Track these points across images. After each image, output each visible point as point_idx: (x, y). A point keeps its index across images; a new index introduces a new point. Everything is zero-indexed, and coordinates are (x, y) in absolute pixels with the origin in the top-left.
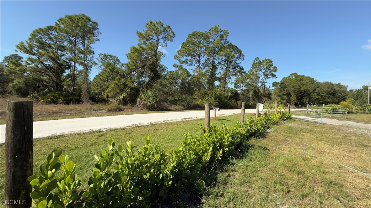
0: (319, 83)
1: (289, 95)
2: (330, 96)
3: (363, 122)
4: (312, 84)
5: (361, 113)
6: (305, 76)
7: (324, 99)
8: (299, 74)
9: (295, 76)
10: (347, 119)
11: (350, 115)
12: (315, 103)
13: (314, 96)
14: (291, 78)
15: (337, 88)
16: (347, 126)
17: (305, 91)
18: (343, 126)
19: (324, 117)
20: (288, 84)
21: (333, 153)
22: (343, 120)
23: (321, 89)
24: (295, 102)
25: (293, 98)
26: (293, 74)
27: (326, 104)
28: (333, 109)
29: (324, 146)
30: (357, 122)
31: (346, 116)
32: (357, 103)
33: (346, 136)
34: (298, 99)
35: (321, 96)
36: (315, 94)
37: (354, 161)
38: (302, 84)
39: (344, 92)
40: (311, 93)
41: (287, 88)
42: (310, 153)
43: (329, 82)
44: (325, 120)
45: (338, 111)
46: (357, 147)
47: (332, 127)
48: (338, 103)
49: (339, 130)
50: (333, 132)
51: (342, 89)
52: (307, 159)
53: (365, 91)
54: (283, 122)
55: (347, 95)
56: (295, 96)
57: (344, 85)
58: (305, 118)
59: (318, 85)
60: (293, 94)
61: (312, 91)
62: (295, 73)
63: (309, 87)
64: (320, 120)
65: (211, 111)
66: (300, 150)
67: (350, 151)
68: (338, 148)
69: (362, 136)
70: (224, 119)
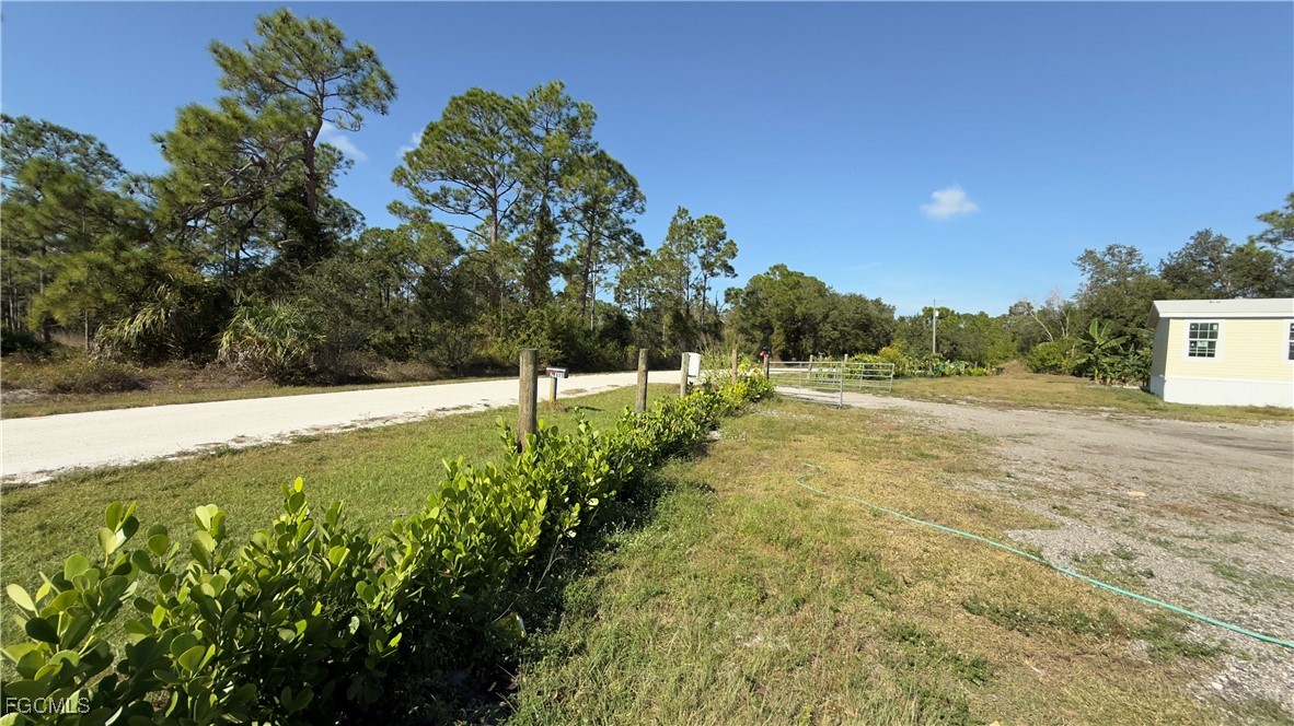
0: (836, 295)
1: (767, 328)
2: (860, 333)
3: (924, 398)
4: (820, 300)
5: (920, 375)
6: (806, 275)
7: (847, 340)
8: (790, 269)
9: (782, 274)
10: (894, 393)
11: (898, 381)
12: (829, 352)
13: (826, 331)
14: (771, 279)
15: (875, 313)
16: (893, 411)
17: (805, 319)
18: (885, 411)
19: (848, 389)
20: (765, 295)
21: (862, 481)
22: (885, 395)
23: (841, 313)
24: (782, 347)
25: (778, 339)
26: (776, 267)
27: (850, 356)
28: (866, 367)
29: (844, 465)
30: (913, 399)
31: (890, 384)
32: (912, 350)
33: (891, 436)
34: (788, 340)
35: (841, 331)
36: (828, 326)
37: (902, 496)
38: (798, 299)
39: (889, 321)
40: (818, 324)
41: (763, 307)
42: (815, 487)
43: (858, 294)
44: (851, 398)
45: (875, 373)
46: (910, 459)
47: (863, 415)
48: (875, 352)
49: (877, 421)
50: (863, 428)
51: (885, 315)
52: (807, 504)
53: (927, 322)
54: (752, 406)
55: (894, 331)
56: (782, 330)
57: (888, 304)
58: (805, 392)
59: (835, 302)
60: (776, 324)
61: (820, 317)
62: (782, 266)
63: (813, 305)
64: (836, 398)
65: (541, 380)
66: (792, 482)
67: (897, 474)
68: (873, 466)
69: (921, 432)
70: (586, 407)
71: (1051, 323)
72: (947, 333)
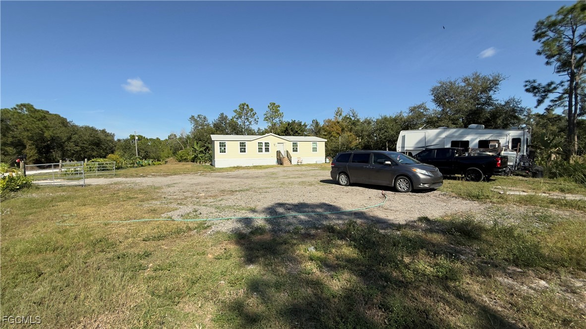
0: (76, 126)
1: (19, 145)
2: (94, 147)
3: (132, 176)
4: (64, 128)
5: (131, 167)
6: (50, 112)
7: (87, 151)
9: (28, 110)
10: (116, 176)
11: (118, 170)
12: (74, 159)
13: (70, 146)
14: (20, 113)
15: (102, 137)
16: (116, 184)
17: (53, 139)
18: (112, 184)
19: (90, 177)
20: (14, 123)
21: (99, 214)
22: (111, 177)
23: (80, 136)
24: (35, 158)
25: (30, 151)
26: (24, 105)
27: (89, 160)
28: (99, 164)
29: (88, 210)
30: (127, 177)
31: (114, 172)
32: (126, 155)
33: (114, 194)
34: (40, 152)
35: (81, 147)
36: (72, 144)
37: (120, 215)
38: (46, 127)
39: (112, 141)
40: (64, 143)
41: (13, 131)
42: (67, 224)
44: (88, 181)
45: (106, 167)
46: (124, 201)
47: (98, 187)
48: (105, 157)
49: (107, 189)
50: (99, 193)
51: (109, 138)
52: (65, 231)
53: (132, 142)
54: (12, 194)
55: (115, 146)
57: (110, 132)
59: (75, 130)
60: (28, 144)
61: (65, 138)
62: (28, 105)
63: (59, 131)
64: (81, 182)
66: (52, 225)
67: (117, 207)
68: (105, 207)
69: (130, 190)
71: (183, 142)
72: (143, 147)
